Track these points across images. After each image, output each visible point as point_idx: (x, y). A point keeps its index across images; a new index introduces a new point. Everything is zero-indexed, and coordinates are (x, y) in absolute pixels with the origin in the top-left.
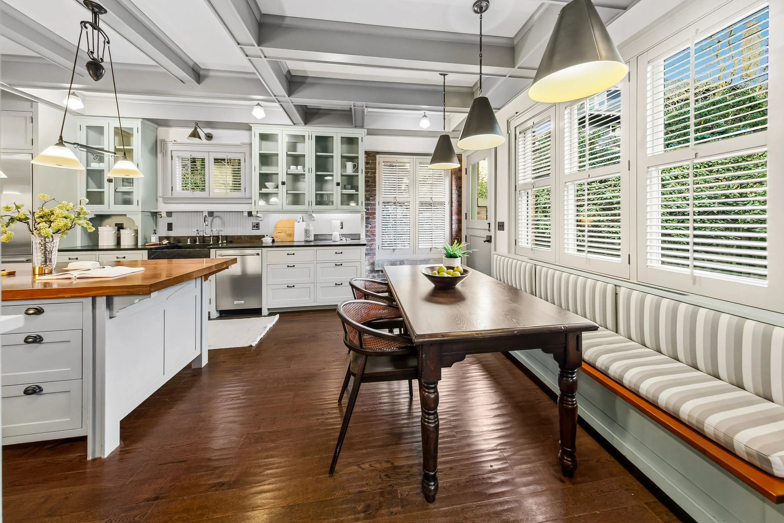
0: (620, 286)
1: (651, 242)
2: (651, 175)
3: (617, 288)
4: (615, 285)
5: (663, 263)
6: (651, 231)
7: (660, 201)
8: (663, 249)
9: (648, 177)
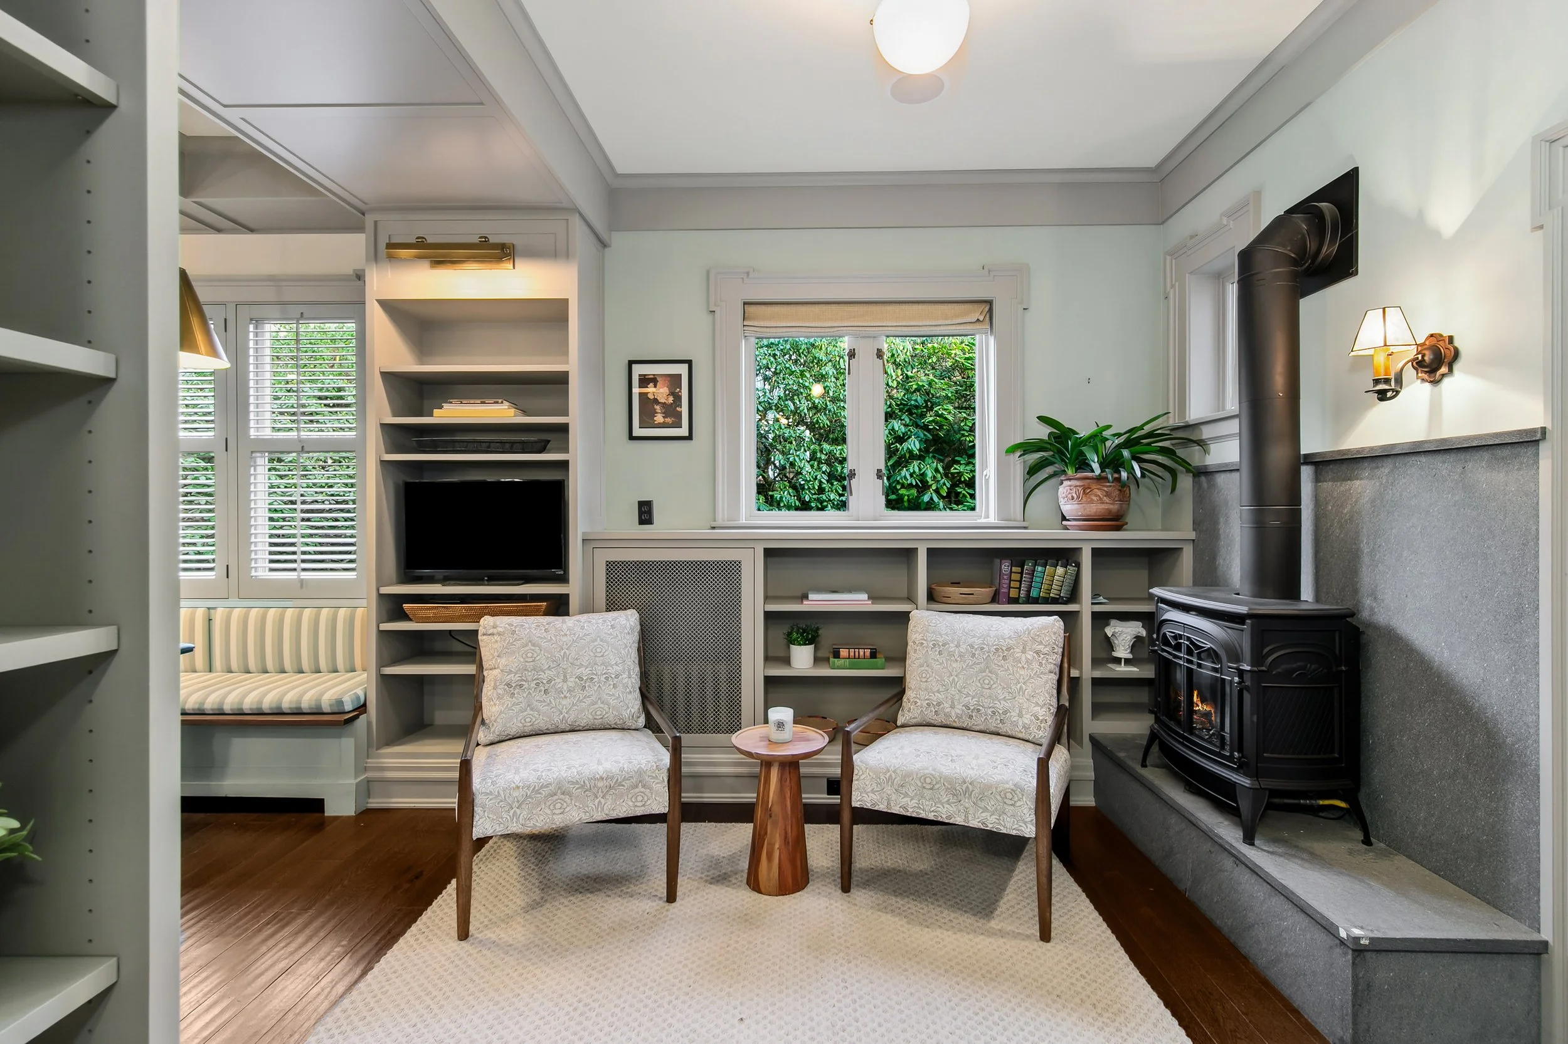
0: (215, 608)
1: (256, 554)
2: (255, 462)
3: (212, 611)
4: (209, 608)
5: (271, 570)
6: (257, 532)
7: (267, 487)
8: (271, 553)
9: (252, 464)
